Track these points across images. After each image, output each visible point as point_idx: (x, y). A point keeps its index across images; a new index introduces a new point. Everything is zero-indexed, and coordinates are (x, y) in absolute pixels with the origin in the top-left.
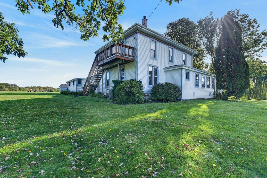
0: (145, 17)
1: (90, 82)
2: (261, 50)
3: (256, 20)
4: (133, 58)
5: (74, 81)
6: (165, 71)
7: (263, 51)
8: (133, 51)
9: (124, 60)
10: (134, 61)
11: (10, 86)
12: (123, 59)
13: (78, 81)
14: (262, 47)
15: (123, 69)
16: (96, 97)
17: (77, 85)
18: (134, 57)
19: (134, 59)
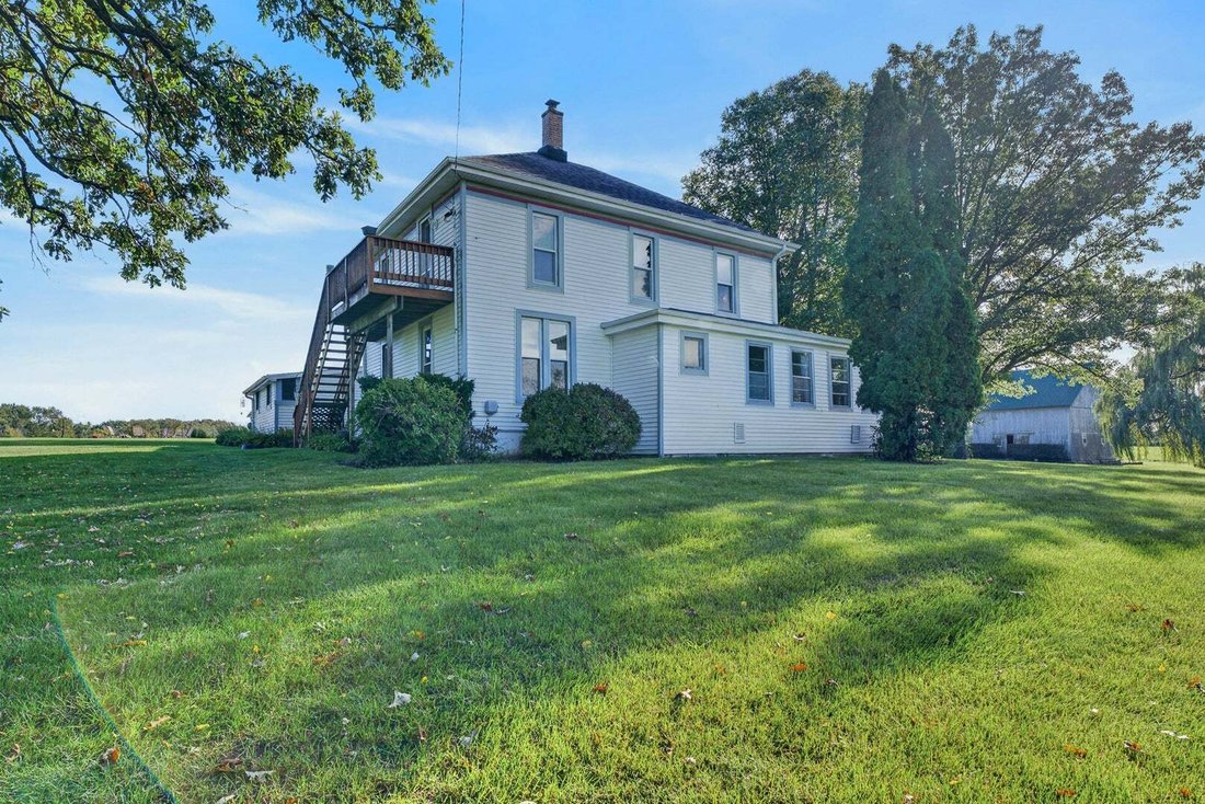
0: (552, 104)
1: (313, 388)
2: (1168, 219)
3: (1121, 75)
4: (451, 290)
5: (268, 387)
6: (611, 337)
7: (1177, 222)
8: (449, 264)
9: (405, 297)
10: (453, 301)
11: (32, 420)
12: (399, 297)
13: (283, 386)
14: (1172, 200)
15: (429, 333)
16: (322, 449)
17: (277, 405)
18: (453, 287)
19: (453, 292)
